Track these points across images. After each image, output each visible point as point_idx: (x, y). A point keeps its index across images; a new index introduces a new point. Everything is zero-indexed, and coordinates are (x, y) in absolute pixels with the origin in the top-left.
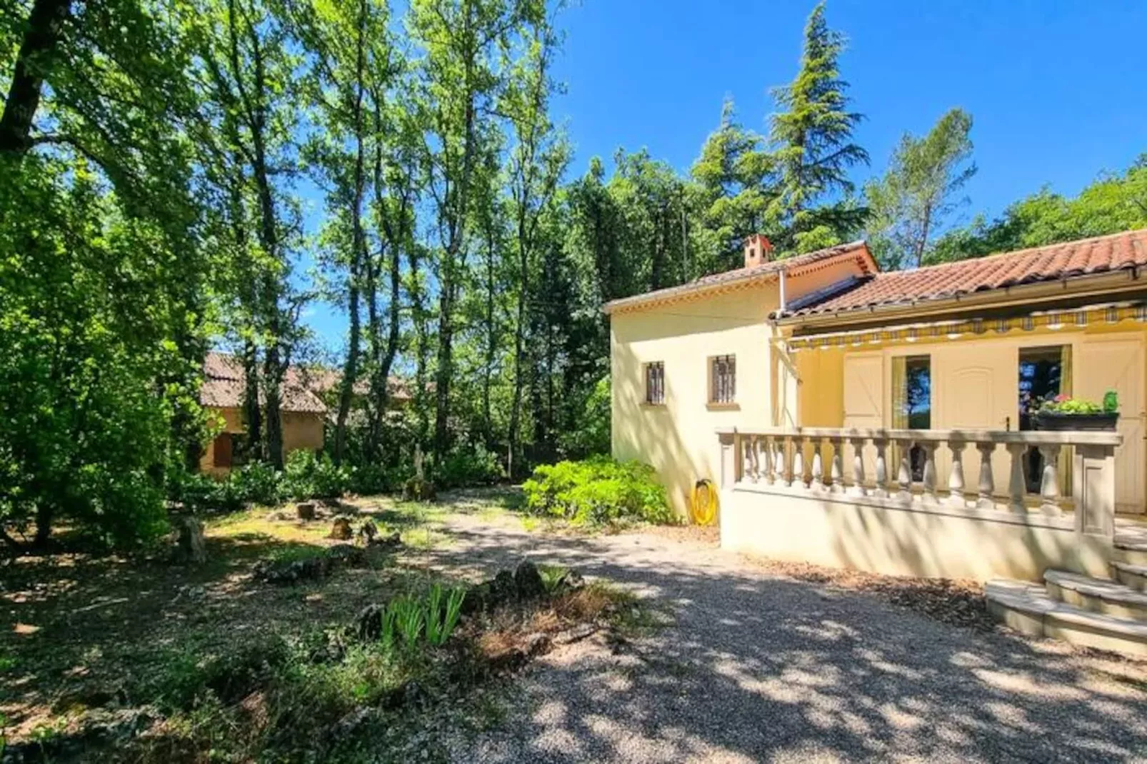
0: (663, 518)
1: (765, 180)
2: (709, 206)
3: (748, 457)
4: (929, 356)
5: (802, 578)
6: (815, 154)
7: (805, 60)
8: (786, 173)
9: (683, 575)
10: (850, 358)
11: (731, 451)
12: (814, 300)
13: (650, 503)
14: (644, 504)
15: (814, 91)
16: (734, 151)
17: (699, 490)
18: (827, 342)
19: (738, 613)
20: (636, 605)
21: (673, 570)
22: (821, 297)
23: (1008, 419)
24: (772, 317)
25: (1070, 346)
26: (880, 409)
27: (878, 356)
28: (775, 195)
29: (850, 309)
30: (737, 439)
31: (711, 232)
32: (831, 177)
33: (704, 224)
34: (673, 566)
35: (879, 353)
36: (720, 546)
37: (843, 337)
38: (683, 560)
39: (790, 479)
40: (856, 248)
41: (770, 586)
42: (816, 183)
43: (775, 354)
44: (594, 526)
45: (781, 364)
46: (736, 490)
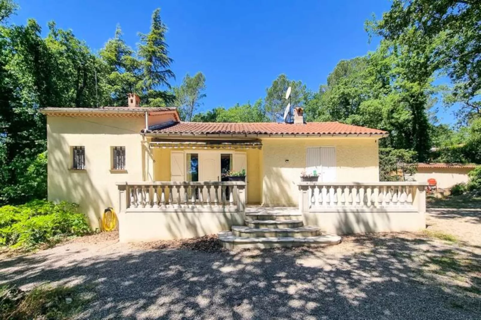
0: (85, 231)
1: (136, 71)
2: (109, 73)
3: (133, 196)
4: (197, 154)
5: (159, 248)
6: (156, 68)
7: (152, 28)
8: (145, 71)
9: (98, 263)
10: (173, 153)
11: (124, 194)
12: (159, 127)
13: (76, 225)
14: (72, 226)
15: (156, 42)
16: (122, 52)
17: (106, 213)
18: (164, 145)
19: (132, 276)
20: (69, 295)
21: (92, 262)
22: (162, 126)
23: (218, 177)
24: (143, 131)
25: (232, 154)
26: (183, 173)
27: (182, 153)
28: (141, 79)
29: (173, 133)
30: (127, 188)
31: (110, 86)
32: (163, 80)
33: (106, 81)
34: (93, 259)
35: (182, 151)
36: (119, 241)
37: (171, 144)
38: (98, 254)
39: (152, 204)
40: (174, 110)
41: (146, 256)
42: (157, 80)
43: (144, 148)
44: (34, 245)
45: (146, 153)
46: (127, 212)
